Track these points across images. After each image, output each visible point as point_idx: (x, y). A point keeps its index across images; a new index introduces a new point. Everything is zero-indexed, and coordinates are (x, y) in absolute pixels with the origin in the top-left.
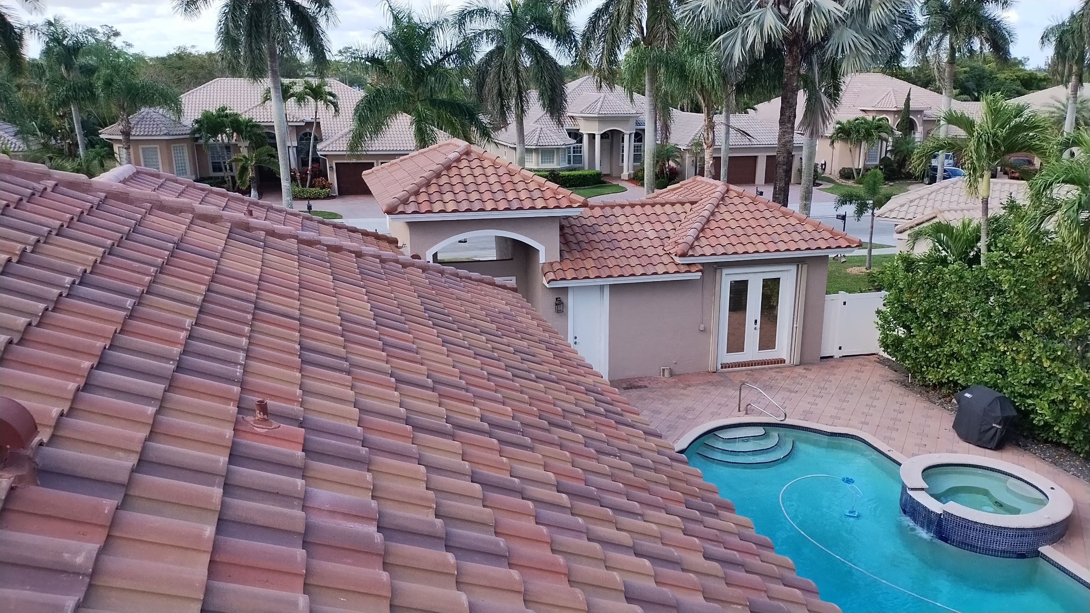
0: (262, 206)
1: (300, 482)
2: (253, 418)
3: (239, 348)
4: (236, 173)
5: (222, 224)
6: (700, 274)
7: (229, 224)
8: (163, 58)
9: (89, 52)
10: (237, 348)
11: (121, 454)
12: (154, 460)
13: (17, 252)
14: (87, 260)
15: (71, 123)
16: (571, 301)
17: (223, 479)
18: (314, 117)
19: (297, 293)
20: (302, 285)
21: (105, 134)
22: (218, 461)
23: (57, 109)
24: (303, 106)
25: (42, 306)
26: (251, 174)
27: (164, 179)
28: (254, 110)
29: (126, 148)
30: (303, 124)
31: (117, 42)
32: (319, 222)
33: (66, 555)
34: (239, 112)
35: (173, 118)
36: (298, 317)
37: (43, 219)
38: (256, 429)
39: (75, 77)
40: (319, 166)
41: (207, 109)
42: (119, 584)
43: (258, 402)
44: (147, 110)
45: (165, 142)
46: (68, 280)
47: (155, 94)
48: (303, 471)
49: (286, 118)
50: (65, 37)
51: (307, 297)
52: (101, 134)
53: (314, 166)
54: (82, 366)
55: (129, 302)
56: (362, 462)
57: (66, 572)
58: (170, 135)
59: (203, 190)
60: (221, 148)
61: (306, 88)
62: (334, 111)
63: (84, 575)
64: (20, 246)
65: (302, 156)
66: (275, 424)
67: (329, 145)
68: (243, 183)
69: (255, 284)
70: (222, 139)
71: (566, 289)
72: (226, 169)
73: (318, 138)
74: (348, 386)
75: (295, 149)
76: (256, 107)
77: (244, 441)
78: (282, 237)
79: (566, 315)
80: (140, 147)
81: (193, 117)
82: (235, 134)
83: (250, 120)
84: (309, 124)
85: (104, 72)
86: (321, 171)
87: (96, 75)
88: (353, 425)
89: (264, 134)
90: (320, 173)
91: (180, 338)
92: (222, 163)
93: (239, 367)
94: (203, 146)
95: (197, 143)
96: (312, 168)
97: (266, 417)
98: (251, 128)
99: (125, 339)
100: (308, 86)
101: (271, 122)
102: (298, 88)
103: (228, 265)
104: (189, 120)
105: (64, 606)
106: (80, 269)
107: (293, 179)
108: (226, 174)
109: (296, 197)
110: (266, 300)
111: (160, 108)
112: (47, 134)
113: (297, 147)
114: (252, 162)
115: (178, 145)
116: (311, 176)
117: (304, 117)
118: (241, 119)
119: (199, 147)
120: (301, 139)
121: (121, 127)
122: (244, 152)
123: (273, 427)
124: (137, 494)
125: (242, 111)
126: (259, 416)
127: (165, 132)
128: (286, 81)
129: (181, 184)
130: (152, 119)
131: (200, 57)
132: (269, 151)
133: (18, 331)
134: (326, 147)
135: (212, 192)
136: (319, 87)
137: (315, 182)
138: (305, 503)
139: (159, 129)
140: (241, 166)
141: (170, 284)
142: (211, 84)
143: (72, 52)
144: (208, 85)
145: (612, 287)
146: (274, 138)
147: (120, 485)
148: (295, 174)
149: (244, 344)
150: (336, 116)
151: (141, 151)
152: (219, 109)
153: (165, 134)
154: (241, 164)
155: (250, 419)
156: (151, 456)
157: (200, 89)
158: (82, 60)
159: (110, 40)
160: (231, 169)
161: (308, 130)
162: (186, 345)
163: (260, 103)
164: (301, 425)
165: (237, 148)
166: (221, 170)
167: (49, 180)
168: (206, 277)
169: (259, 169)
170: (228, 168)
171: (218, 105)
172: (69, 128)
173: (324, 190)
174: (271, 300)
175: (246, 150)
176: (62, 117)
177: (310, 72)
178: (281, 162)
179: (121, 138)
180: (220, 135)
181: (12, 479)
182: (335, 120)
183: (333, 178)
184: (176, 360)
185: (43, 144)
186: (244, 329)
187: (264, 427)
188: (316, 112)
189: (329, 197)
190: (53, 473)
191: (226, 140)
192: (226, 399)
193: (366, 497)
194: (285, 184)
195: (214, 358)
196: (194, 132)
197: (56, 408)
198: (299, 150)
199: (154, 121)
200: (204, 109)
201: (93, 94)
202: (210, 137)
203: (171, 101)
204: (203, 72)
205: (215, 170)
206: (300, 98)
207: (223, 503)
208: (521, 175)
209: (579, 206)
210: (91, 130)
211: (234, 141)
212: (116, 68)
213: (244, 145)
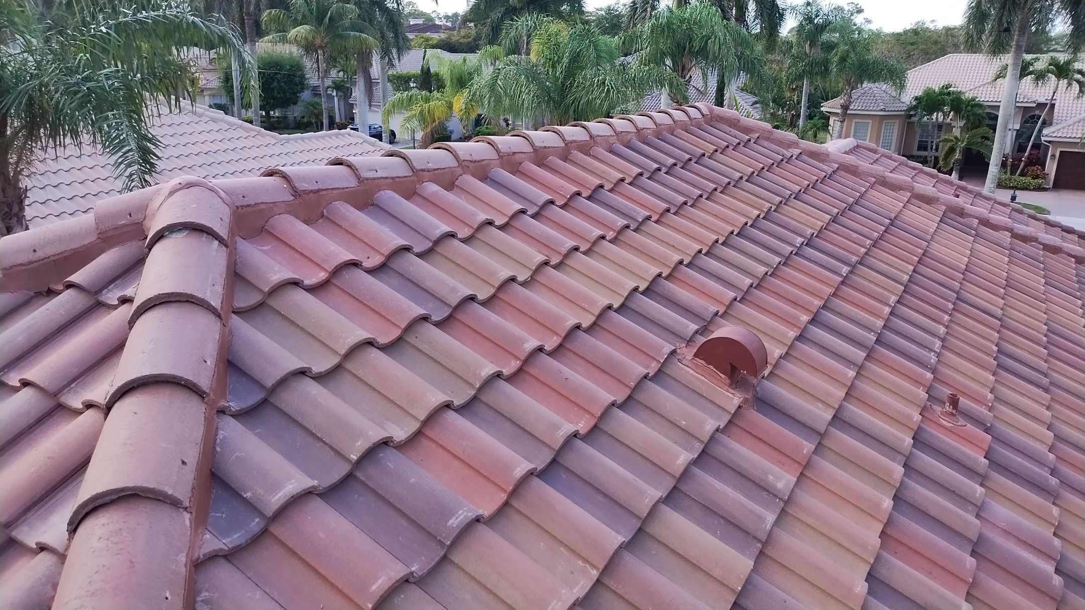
0: (970, 192)
1: (980, 490)
2: (940, 409)
3: (935, 335)
4: (941, 154)
5: (936, 206)
7: (944, 208)
8: (899, 34)
9: (834, 30)
10: (933, 335)
11: (820, 405)
12: (846, 420)
13: (765, 210)
14: (816, 224)
15: (799, 96)
17: (904, 459)
18: (1050, 98)
19: (1002, 291)
20: (1009, 284)
21: (826, 107)
22: (904, 441)
23: (792, 83)
24: (1040, 84)
25: (778, 259)
26: (957, 155)
27: (879, 155)
28: (981, 88)
29: (841, 122)
30: (1034, 105)
31: (858, 19)
32: (1030, 216)
33: (771, 477)
34: (963, 90)
35: (894, 94)
36: (999, 317)
37: (787, 184)
38: (942, 420)
39: (817, 53)
40: (1039, 153)
41: (930, 86)
42: (805, 518)
43: (951, 394)
44: (871, 85)
45: (878, 118)
46: (799, 240)
47: (882, 70)
48: (983, 479)
49: (1016, 98)
50: (817, 16)
51: (1012, 297)
52: (822, 107)
53: (1032, 152)
54: (801, 319)
55: (845, 270)
56: (1048, 493)
57: (768, 491)
58: (885, 111)
59: (914, 169)
60: (933, 126)
61: (1050, 65)
62: (1078, 91)
63: (781, 499)
64: (768, 205)
65: (1020, 141)
66: (962, 422)
67: (1060, 130)
68: (946, 164)
69: (960, 273)
70: (937, 118)
72: (932, 148)
73: (1048, 122)
74: (1044, 405)
75: (1015, 133)
76: (985, 85)
77: (929, 429)
78: (995, 227)
80: (854, 121)
81: (913, 94)
82: (952, 113)
83: (973, 99)
84: (1041, 106)
85: (843, 48)
86: (1039, 159)
87: (834, 51)
88: (1044, 449)
89: (984, 115)
90: (1037, 160)
91: (884, 312)
92: (929, 142)
93: (933, 353)
94: (916, 124)
95: (909, 120)
96: (1030, 154)
97: (954, 411)
98: (972, 107)
99: (837, 303)
100: (1054, 63)
101: (996, 101)
102: (1041, 64)
103: (937, 249)
104: (908, 96)
105: (765, 519)
106: (809, 231)
107: (1004, 165)
108: (930, 154)
109: (1000, 185)
110: (968, 292)
111: (885, 84)
112: (777, 105)
113: (1018, 131)
114: (962, 143)
115: (890, 121)
116: (1026, 162)
117: (1037, 98)
118: (963, 98)
119: (910, 125)
120: (1026, 122)
121: (842, 101)
122: (957, 132)
123: (959, 424)
124: (828, 445)
125: (967, 89)
126: (948, 408)
127: (882, 108)
128: (1028, 57)
129: (894, 161)
130: (873, 95)
131: (936, 32)
132: (986, 133)
133: (758, 278)
134: (1054, 132)
135: (922, 171)
136: (1068, 63)
137: (1028, 170)
138: (980, 511)
139: (876, 105)
140: (950, 147)
141: (882, 259)
142: (941, 61)
143: (819, 29)
144: (938, 61)
146: (996, 118)
147: (818, 433)
148: (1007, 160)
149: (941, 332)
150: (1078, 98)
151: (853, 125)
152: (943, 86)
153: (882, 110)
154: (949, 145)
155: (938, 408)
156: (845, 415)
157: (929, 65)
158: (825, 37)
159: (852, 18)
160: (937, 150)
161: (1037, 112)
162: (887, 320)
163: (989, 81)
164: (987, 430)
165: (950, 127)
166: (925, 149)
167: (796, 148)
168: (915, 258)
169: (967, 152)
170: (934, 148)
171: (943, 82)
172: (797, 100)
173: (1036, 180)
174: (974, 293)
175: (959, 130)
176: (794, 90)
177: (1056, 47)
178: (996, 146)
179: (839, 111)
180: (935, 114)
181: (742, 399)
182: (1076, 101)
183: (1051, 168)
184: (877, 333)
186: (943, 318)
187: (950, 421)
188: (1054, 93)
189: (1040, 189)
190: (767, 404)
191: (941, 118)
192: (917, 382)
193: (1048, 532)
194: (993, 169)
195: (910, 339)
196: (911, 108)
197: (778, 350)
198: (1019, 134)
199: (874, 97)
200: (927, 85)
201: (827, 69)
202: (925, 115)
203: (896, 77)
204: (935, 48)
205: (920, 149)
206: (1040, 76)
207: (902, 483)
210: (814, 103)
211: (948, 120)
212: (853, 44)
213: (959, 124)
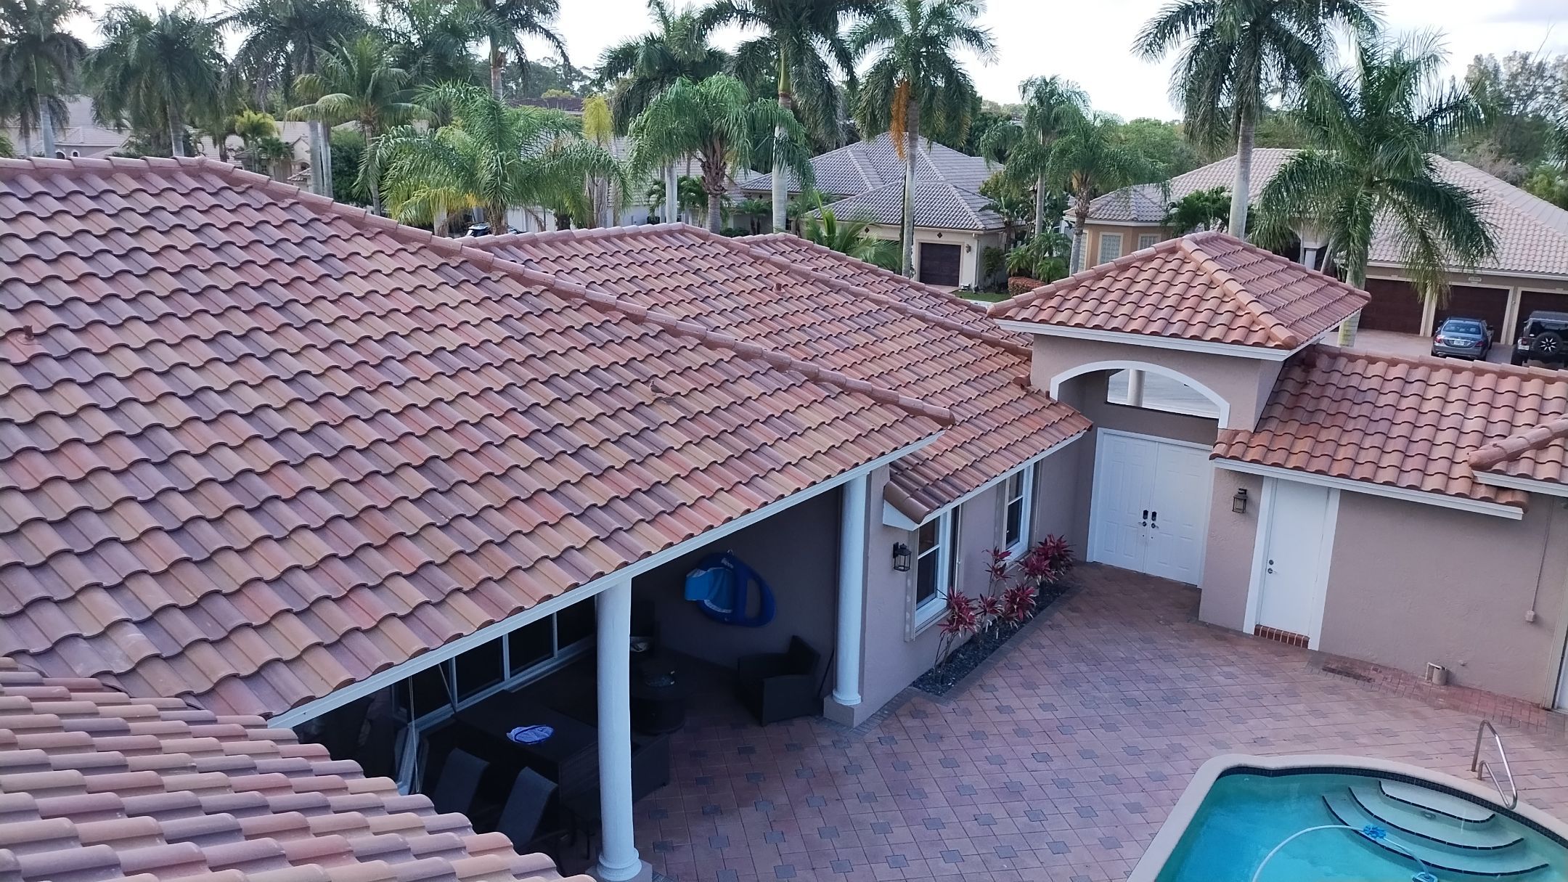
6: (1520, 511)
16: (1265, 499)
29: (1076, 234)
45: (1130, 230)
52: (1065, 215)
58: (1137, 221)
71: (1259, 479)
75: (1314, 253)
79: (1255, 521)
80: (1101, 234)
115: (1148, 235)
127: (1133, 217)
130: (1127, 200)
139: (1129, 213)
145: (1344, 493)
152: (1213, 190)
153: (1133, 220)
180: (1199, 225)
185: (1006, 223)
196: (1168, 219)
199: (1128, 202)
208: (1224, 288)
209: (1277, 347)
